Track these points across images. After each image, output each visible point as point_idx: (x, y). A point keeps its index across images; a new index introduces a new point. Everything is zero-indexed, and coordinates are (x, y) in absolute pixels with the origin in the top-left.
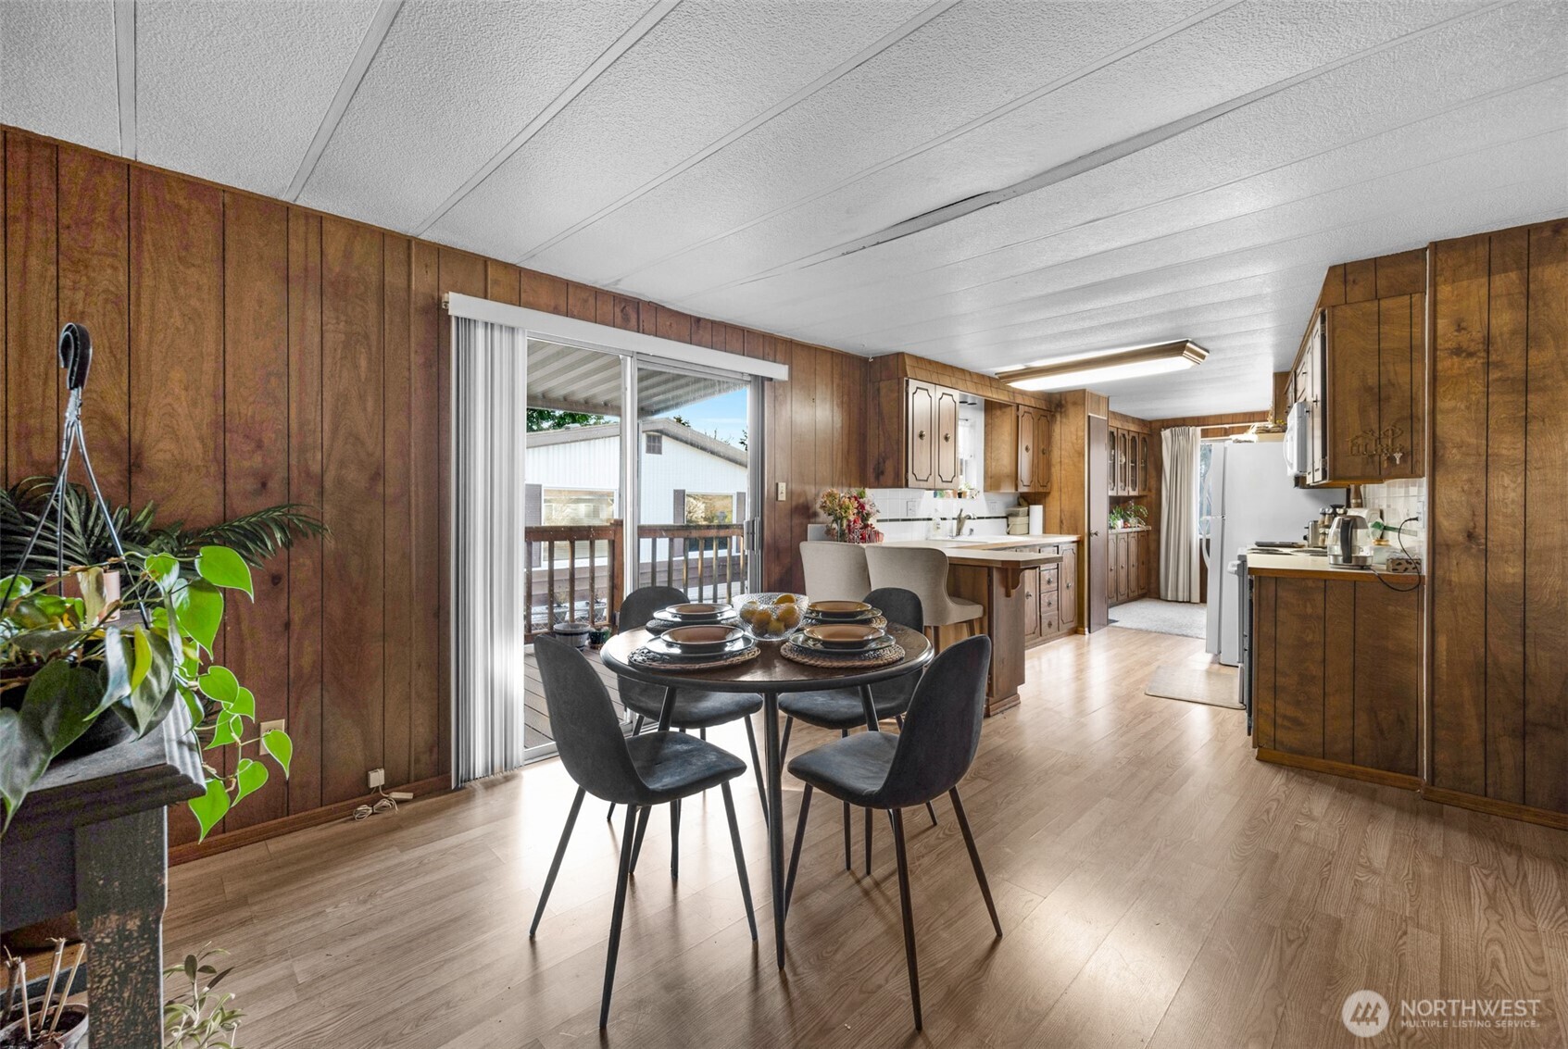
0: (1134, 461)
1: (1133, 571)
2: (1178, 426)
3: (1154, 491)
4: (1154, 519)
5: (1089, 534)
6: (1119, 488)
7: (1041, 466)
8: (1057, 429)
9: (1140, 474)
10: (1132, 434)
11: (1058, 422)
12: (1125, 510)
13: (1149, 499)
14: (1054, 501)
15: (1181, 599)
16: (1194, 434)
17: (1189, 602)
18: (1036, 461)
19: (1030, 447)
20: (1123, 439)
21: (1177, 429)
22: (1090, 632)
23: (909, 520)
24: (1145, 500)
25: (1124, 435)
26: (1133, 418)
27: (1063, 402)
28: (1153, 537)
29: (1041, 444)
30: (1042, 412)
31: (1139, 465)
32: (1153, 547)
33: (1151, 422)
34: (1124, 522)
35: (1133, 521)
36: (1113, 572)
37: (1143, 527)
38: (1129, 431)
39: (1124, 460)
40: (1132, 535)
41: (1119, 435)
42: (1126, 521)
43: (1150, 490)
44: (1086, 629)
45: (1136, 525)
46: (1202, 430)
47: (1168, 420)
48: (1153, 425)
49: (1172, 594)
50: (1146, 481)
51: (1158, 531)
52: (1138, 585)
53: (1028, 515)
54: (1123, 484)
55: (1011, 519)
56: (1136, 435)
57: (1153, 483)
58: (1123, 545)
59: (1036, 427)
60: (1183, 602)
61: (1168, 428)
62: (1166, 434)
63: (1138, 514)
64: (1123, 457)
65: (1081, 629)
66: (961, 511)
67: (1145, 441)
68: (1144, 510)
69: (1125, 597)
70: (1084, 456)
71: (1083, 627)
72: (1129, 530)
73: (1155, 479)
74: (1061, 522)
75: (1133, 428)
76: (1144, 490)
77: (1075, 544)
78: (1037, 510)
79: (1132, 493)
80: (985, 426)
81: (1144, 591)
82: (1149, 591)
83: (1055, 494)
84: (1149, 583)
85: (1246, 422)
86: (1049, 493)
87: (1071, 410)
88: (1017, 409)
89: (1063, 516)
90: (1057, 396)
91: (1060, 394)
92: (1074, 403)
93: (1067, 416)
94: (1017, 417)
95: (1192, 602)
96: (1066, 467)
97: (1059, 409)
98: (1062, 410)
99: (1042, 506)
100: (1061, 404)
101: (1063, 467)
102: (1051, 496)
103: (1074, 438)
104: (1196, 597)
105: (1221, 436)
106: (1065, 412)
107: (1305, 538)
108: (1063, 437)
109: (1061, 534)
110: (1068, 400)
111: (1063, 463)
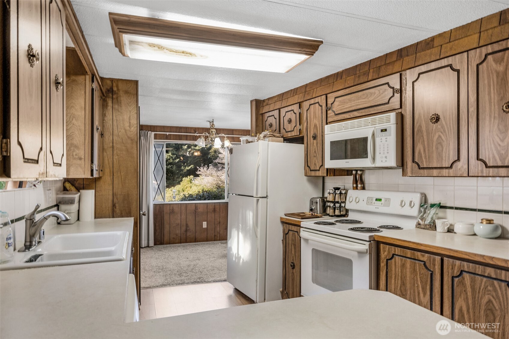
7: (101, 150)
11: (110, 108)
15: (143, 246)
16: (150, 136)
17: (148, 246)
18: (99, 144)
19: (98, 127)
27: (115, 89)
29: (101, 125)
53: (79, 200)
55: (63, 207)
59: (99, 107)
60: (145, 247)
78: (89, 195)
83: (107, 178)
86: (101, 178)
87: (124, 99)
88: (93, 81)
89: (115, 200)
90: (109, 82)
91: (112, 80)
92: (126, 92)
93: (119, 103)
94: (93, 89)
95: (150, 246)
96: (119, 152)
97: (111, 95)
98: (115, 96)
99: (94, 191)
100: (113, 91)
101: (115, 152)
102: (102, 181)
103: (127, 124)
104: (152, 243)
105: (164, 139)
106: (117, 98)
107: (311, 210)
108: (115, 123)
109: (113, 217)
110: (120, 88)
111: (115, 148)
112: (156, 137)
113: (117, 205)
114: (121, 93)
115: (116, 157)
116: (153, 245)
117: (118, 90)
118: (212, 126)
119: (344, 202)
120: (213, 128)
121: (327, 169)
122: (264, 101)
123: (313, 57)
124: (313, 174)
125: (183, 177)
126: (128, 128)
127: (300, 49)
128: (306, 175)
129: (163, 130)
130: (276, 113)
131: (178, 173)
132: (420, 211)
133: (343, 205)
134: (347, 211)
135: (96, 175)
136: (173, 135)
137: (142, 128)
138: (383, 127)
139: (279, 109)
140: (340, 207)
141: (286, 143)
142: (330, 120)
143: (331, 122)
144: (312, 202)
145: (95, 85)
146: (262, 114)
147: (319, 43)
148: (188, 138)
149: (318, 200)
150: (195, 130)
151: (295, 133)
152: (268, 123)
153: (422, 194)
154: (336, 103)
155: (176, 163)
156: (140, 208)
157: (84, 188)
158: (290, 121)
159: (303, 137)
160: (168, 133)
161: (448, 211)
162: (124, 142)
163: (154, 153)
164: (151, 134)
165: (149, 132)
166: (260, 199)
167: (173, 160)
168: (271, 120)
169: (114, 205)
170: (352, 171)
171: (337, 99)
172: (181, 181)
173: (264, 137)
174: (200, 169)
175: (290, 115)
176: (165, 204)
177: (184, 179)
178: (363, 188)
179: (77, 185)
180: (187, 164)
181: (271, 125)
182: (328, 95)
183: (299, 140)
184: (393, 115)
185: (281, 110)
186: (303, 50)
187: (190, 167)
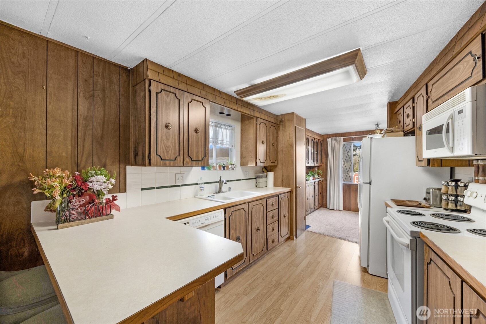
0: (317, 151)
1: (317, 197)
2: (334, 137)
3: (324, 164)
4: (325, 175)
5: (296, 187)
6: (311, 163)
7: (271, 152)
8: (280, 133)
9: (319, 157)
10: (316, 140)
11: (281, 130)
12: (313, 171)
13: (323, 167)
14: (279, 169)
15: (335, 209)
16: (340, 140)
17: (339, 210)
18: (268, 150)
19: (265, 141)
20: (312, 141)
21: (333, 138)
22: (296, 238)
23: (179, 186)
24: (321, 168)
25: (313, 140)
26: (316, 133)
27: (283, 120)
28: (324, 182)
29: (271, 140)
30: (272, 124)
31: (319, 153)
32: (324, 187)
33: (323, 135)
34: (313, 177)
35: (316, 176)
36: (308, 200)
37: (321, 179)
38: (315, 138)
39: (313, 151)
40: (316, 182)
41: (311, 140)
42: (314, 177)
43: (323, 163)
44: (295, 237)
45: (318, 179)
46: (343, 138)
47: (330, 135)
48: (324, 136)
49: (332, 207)
50: (321, 159)
51: (326, 180)
52: (319, 203)
53: (267, 177)
54: (313, 161)
55: (258, 179)
56: (318, 140)
57: (324, 160)
58: (312, 187)
59: (268, 131)
60: (336, 210)
61: (330, 138)
62: (329, 140)
63: (318, 174)
64: (313, 149)
65: (291, 236)
66: (220, 178)
67: (321, 143)
68: (321, 172)
69: (313, 209)
70: (293, 147)
71: (293, 235)
72: (315, 181)
73: (325, 158)
74: (283, 181)
75: (316, 137)
76: (321, 163)
77: (289, 193)
78: (271, 175)
79: (316, 165)
80: (241, 130)
81: (321, 205)
82: (323, 204)
83: (279, 166)
84: (323, 201)
85: (360, 135)
86: (277, 166)
87: (287, 124)
90: (281, 117)
91: (282, 115)
92: (289, 120)
93: (285, 127)
95: (340, 210)
96: (285, 153)
97: (281, 123)
98: (283, 124)
99: (273, 173)
101: (283, 153)
102: (277, 168)
103: (288, 138)
104: (341, 208)
105: (351, 141)
106: (284, 124)
107: (425, 199)
108: (283, 138)
109: (282, 187)
110: (285, 119)
111: (283, 151)
112: (344, 140)
114: (286, 121)
115: (283, 155)
116: (342, 210)
117: (285, 120)
118: (377, 128)
119: (463, 196)
120: (378, 130)
121: (428, 159)
122: (398, 101)
124: (420, 164)
127: (339, 65)
128: (417, 166)
129: (350, 135)
133: (460, 199)
136: (357, 137)
138: (460, 108)
141: (411, 136)
142: (429, 109)
143: (430, 111)
144: (426, 192)
147: (356, 52)
149: (431, 190)
151: (411, 127)
154: (433, 91)
158: (408, 116)
159: (415, 130)
160: (353, 137)
162: (287, 147)
164: (341, 138)
171: (434, 86)
175: (408, 110)
176: (352, 184)
181: (400, 122)
182: (428, 84)
184: (468, 91)
185: (404, 107)
186: (342, 64)
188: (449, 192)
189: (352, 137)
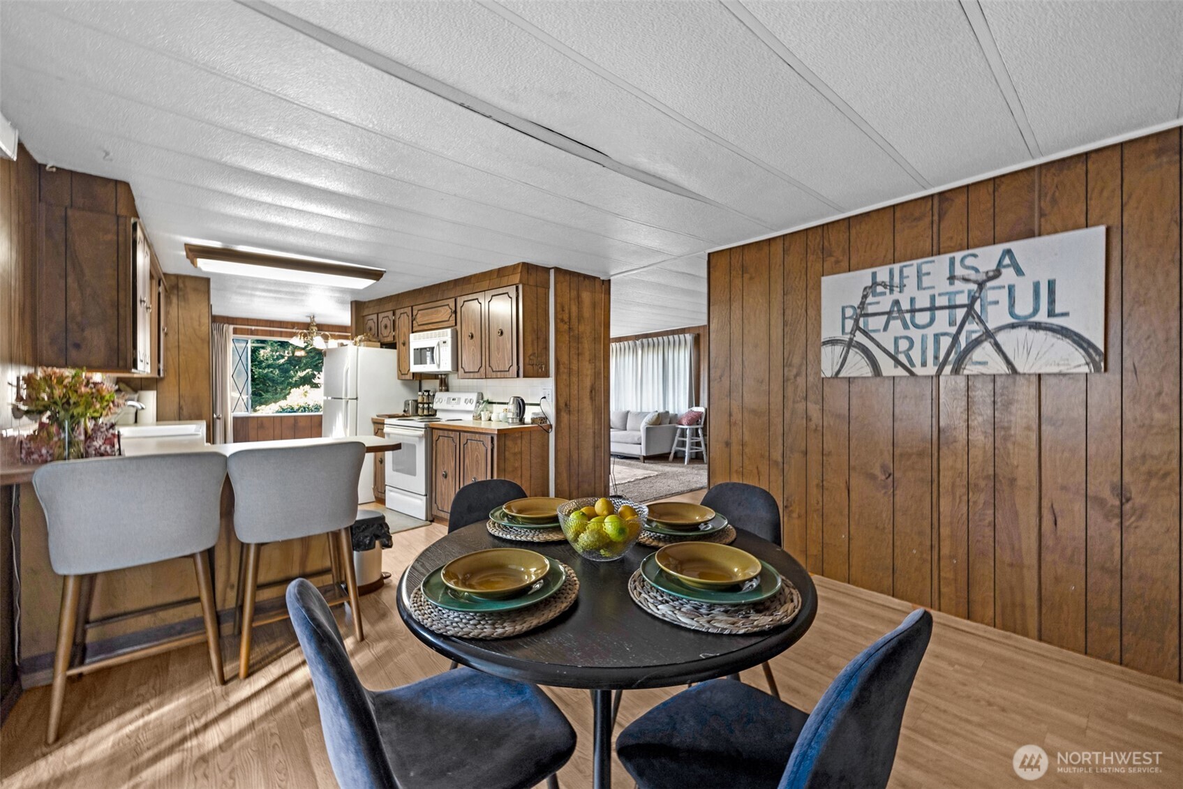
11: (174, 305)
16: (227, 330)
46: (235, 328)
78: (150, 396)
86: (165, 378)
88: (159, 285)
89: (182, 402)
90: (173, 278)
91: (178, 277)
92: (195, 290)
93: (185, 299)
94: (159, 294)
96: (185, 351)
98: (180, 293)
99: (155, 392)
100: (178, 287)
101: (181, 352)
102: (165, 382)
103: (196, 324)
105: (248, 334)
106: (183, 296)
107: (405, 411)
108: (181, 321)
111: (181, 347)
112: (235, 331)
113: (184, 408)
114: (189, 291)
115: (182, 358)
117: (185, 286)
118: (312, 321)
119: (433, 403)
120: (314, 324)
121: (413, 374)
122: (365, 303)
123: (378, 282)
124: (404, 377)
125: (292, 388)
126: (197, 327)
127: (365, 276)
128: (399, 379)
129: (246, 324)
130: (374, 317)
131: (283, 381)
132: (476, 407)
133: (431, 405)
134: (436, 411)
135: (162, 375)
137: (215, 319)
138: (444, 340)
139: (378, 314)
140: (429, 408)
142: (414, 329)
143: (416, 332)
144: (407, 404)
145: (161, 289)
146: (363, 316)
147: (383, 273)
148: (283, 334)
149: (411, 402)
150: (293, 325)
151: (390, 339)
152: (368, 327)
153: (479, 393)
154: (418, 315)
155: (281, 365)
156: (214, 411)
157: (142, 389)
158: (386, 327)
159: (396, 343)
160: (253, 328)
161: (494, 405)
162: (192, 341)
163: (233, 351)
164: (228, 328)
165: (225, 326)
166: (350, 401)
167: (274, 360)
168: (371, 324)
169: (180, 408)
170: (438, 375)
171: (419, 312)
172: (290, 393)
173: (360, 341)
174: (318, 376)
175: (386, 321)
177: (292, 390)
178: (447, 390)
179: (133, 385)
180: (299, 367)
181: (371, 329)
182: (414, 307)
183: (392, 346)
184: (449, 331)
185: (379, 315)
186: (370, 276)
187: (304, 373)
188: (425, 401)
189: (251, 329)
